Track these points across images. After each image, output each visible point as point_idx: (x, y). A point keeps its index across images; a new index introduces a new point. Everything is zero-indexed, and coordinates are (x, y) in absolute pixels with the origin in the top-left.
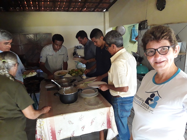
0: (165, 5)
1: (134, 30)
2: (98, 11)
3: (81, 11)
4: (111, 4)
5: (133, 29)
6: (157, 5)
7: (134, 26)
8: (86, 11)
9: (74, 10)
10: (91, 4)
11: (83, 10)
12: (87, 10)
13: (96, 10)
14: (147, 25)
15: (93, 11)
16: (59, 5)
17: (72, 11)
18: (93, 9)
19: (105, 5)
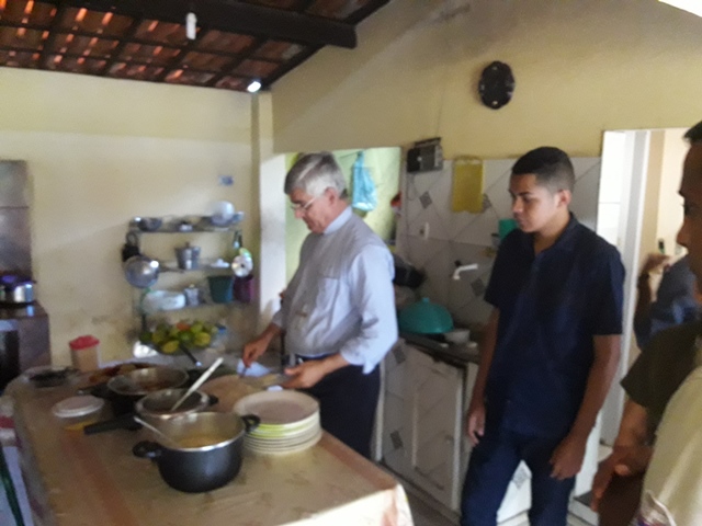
0: (511, 89)
1: (360, 169)
2: (226, 86)
3: (160, 79)
4: (284, 67)
5: (357, 164)
6: (480, 87)
7: (360, 155)
8: (178, 82)
9: (132, 72)
10: (208, 57)
11: (169, 77)
12: (185, 79)
13: (220, 82)
14: (440, 155)
15: (211, 84)
16: (69, 45)
17: (121, 75)
18: (208, 77)
19: (260, 66)
